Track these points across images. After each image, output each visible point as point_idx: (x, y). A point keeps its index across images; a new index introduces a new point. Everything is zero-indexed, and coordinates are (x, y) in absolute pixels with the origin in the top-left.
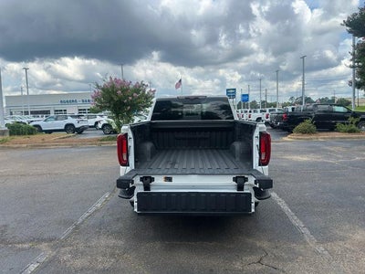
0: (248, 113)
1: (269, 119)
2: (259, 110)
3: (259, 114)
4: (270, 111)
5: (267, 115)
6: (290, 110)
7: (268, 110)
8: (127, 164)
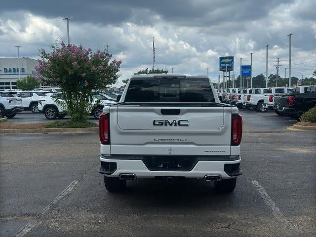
0: (248, 94)
1: (273, 103)
2: (262, 90)
3: (261, 96)
4: (277, 91)
5: (272, 97)
6: (302, 91)
7: (273, 89)
8: (108, 142)
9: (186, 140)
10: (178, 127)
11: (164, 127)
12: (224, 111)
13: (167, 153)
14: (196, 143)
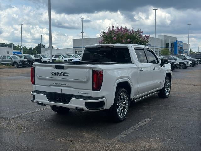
8: (34, 83)
9: (68, 85)
10: (63, 77)
11: (56, 76)
12: (87, 68)
13: (60, 92)
14: (73, 87)
